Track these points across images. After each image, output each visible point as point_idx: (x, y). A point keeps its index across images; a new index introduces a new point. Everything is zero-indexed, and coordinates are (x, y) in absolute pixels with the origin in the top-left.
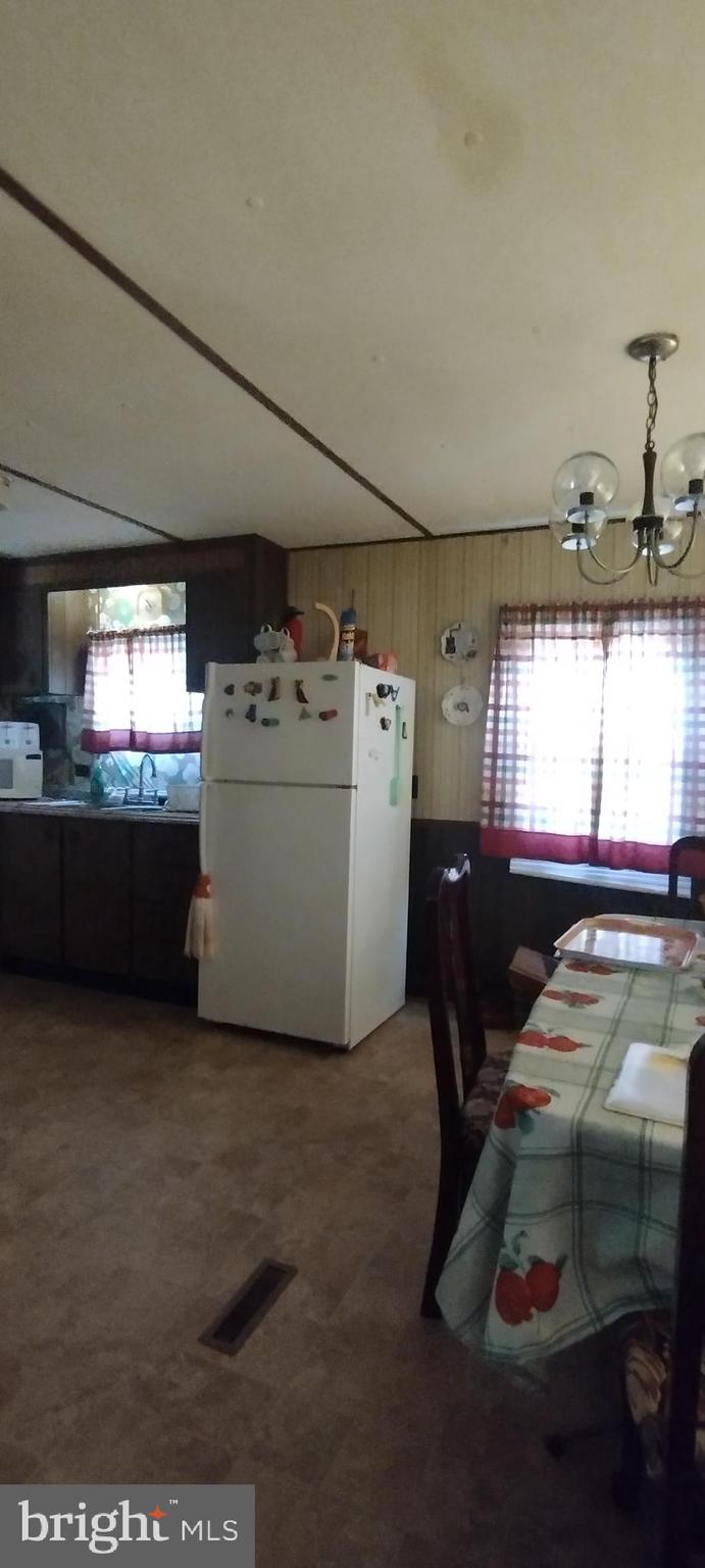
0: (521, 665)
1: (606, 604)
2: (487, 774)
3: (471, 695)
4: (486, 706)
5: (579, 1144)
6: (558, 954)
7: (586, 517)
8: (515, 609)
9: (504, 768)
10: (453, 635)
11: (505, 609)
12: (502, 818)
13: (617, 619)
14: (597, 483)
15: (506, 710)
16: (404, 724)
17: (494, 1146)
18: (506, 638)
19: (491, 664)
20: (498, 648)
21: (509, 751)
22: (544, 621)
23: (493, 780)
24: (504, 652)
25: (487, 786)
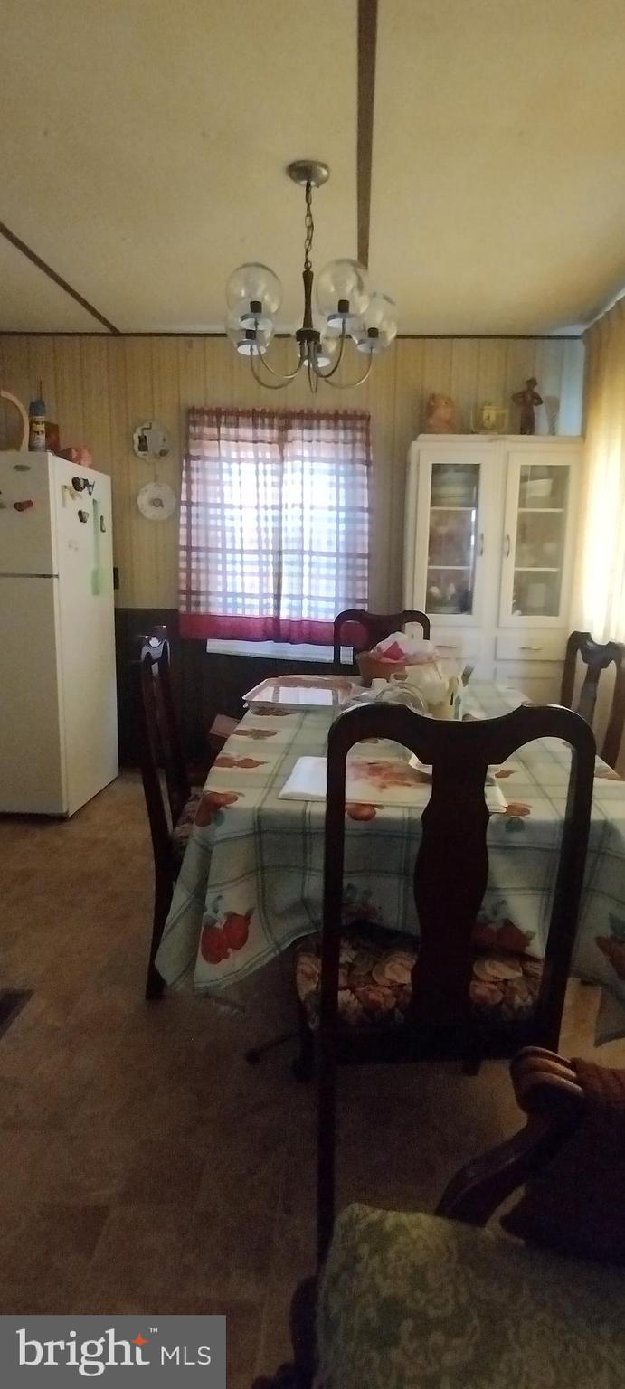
0: (208, 464)
1: (280, 412)
2: (183, 565)
3: (164, 492)
4: (179, 503)
5: (260, 826)
6: (246, 706)
7: (256, 324)
8: (201, 412)
9: (198, 560)
10: (146, 433)
11: (191, 411)
12: (198, 604)
13: (291, 427)
14: (264, 293)
15: (197, 506)
16: (102, 517)
17: (196, 842)
18: (195, 439)
19: (182, 464)
20: (187, 446)
21: (202, 544)
22: (228, 425)
23: (189, 571)
24: (193, 452)
25: (183, 576)
